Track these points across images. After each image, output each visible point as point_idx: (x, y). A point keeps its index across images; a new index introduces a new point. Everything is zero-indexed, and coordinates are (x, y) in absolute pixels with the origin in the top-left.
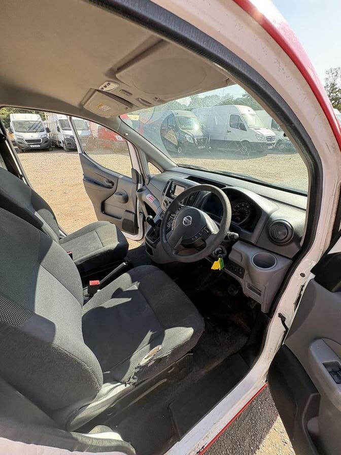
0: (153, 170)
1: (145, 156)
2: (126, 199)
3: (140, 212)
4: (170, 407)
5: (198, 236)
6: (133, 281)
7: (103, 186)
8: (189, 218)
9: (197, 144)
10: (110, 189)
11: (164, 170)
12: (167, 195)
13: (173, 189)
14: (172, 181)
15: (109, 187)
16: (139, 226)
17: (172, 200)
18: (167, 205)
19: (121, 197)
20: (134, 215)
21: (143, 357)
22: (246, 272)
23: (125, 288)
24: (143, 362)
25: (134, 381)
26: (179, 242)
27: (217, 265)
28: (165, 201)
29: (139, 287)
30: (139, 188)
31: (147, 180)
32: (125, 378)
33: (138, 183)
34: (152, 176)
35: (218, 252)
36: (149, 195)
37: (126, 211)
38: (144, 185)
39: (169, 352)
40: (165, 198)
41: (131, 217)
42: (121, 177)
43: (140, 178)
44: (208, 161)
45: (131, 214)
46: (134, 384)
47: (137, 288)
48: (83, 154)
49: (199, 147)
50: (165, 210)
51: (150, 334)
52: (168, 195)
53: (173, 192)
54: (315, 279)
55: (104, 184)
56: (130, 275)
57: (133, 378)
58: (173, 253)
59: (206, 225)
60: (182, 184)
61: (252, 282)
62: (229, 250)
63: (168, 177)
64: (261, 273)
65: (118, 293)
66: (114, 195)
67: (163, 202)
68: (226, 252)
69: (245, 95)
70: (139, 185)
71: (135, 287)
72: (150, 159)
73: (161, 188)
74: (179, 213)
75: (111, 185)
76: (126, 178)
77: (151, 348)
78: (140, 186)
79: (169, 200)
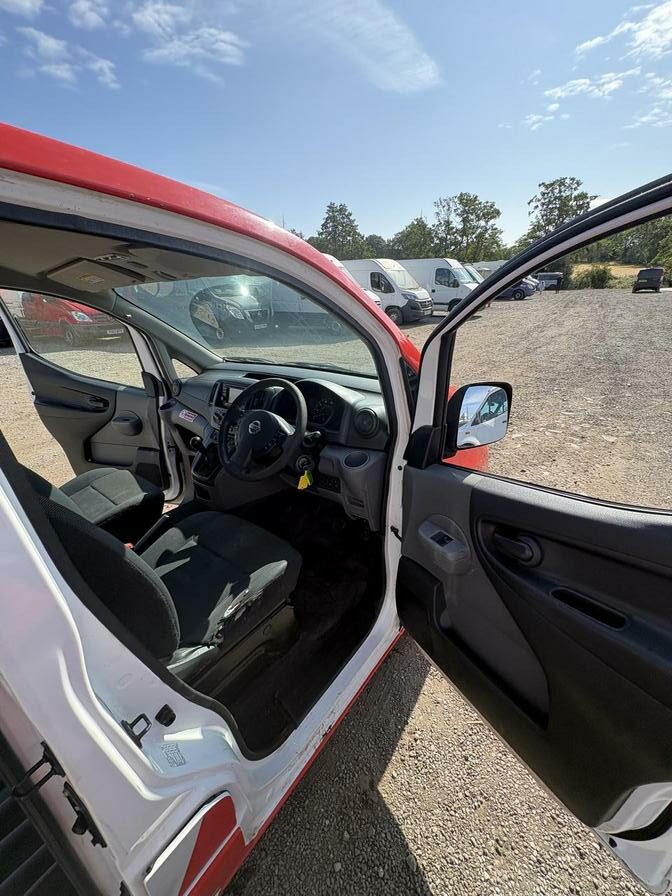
0: (182, 371)
1: (164, 347)
2: (138, 427)
3: (169, 447)
4: (276, 696)
5: (272, 442)
6: (187, 536)
7: (84, 409)
8: (256, 424)
9: (251, 321)
10: (103, 414)
11: (202, 368)
12: (217, 405)
13: (225, 394)
14: (222, 382)
15: (97, 410)
16: (171, 472)
17: (225, 411)
18: (220, 419)
19: (127, 423)
20: (158, 454)
21: (226, 608)
22: (342, 482)
23: (175, 549)
24: (227, 613)
25: (219, 641)
26: (249, 457)
27: (304, 482)
28: (216, 414)
29: (198, 542)
30: (161, 404)
31: (175, 389)
32: (206, 637)
33: (157, 396)
34: (183, 381)
35: (303, 465)
36: (185, 411)
37: (140, 448)
38: (170, 396)
39: (260, 592)
40: (214, 409)
41: (152, 458)
42: (122, 388)
43: (159, 385)
44: (277, 349)
45: (152, 453)
46: (220, 646)
47: (195, 544)
48: (29, 354)
49: (256, 327)
50: (217, 427)
51: (229, 587)
52: (219, 404)
53: (227, 398)
54: (408, 464)
55: (85, 406)
56: (180, 528)
57: (218, 637)
58: (243, 472)
59: (280, 427)
60: (237, 385)
61: (351, 492)
62: (317, 458)
63: (212, 378)
64: (356, 474)
65: (166, 557)
66: (112, 422)
67: (213, 415)
68: (313, 463)
69: (322, 234)
70: (161, 398)
71: (192, 543)
72: (175, 353)
73: (206, 396)
74: (241, 421)
75: (101, 405)
76: (131, 391)
77: (235, 596)
78: (162, 400)
79: (221, 411)
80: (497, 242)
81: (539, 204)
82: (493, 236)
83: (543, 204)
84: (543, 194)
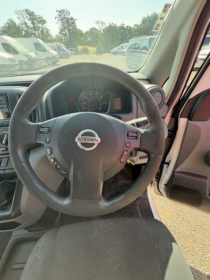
80: (49, 35)
81: (59, 19)
82: (47, 32)
83: (60, 20)
84: (59, 15)
